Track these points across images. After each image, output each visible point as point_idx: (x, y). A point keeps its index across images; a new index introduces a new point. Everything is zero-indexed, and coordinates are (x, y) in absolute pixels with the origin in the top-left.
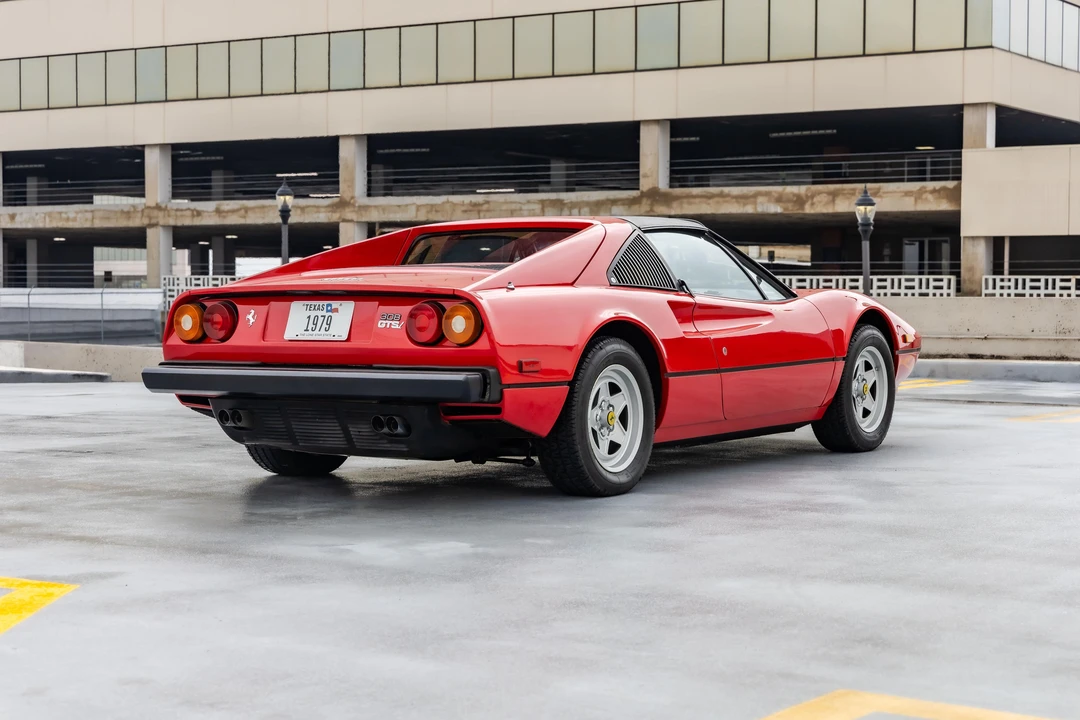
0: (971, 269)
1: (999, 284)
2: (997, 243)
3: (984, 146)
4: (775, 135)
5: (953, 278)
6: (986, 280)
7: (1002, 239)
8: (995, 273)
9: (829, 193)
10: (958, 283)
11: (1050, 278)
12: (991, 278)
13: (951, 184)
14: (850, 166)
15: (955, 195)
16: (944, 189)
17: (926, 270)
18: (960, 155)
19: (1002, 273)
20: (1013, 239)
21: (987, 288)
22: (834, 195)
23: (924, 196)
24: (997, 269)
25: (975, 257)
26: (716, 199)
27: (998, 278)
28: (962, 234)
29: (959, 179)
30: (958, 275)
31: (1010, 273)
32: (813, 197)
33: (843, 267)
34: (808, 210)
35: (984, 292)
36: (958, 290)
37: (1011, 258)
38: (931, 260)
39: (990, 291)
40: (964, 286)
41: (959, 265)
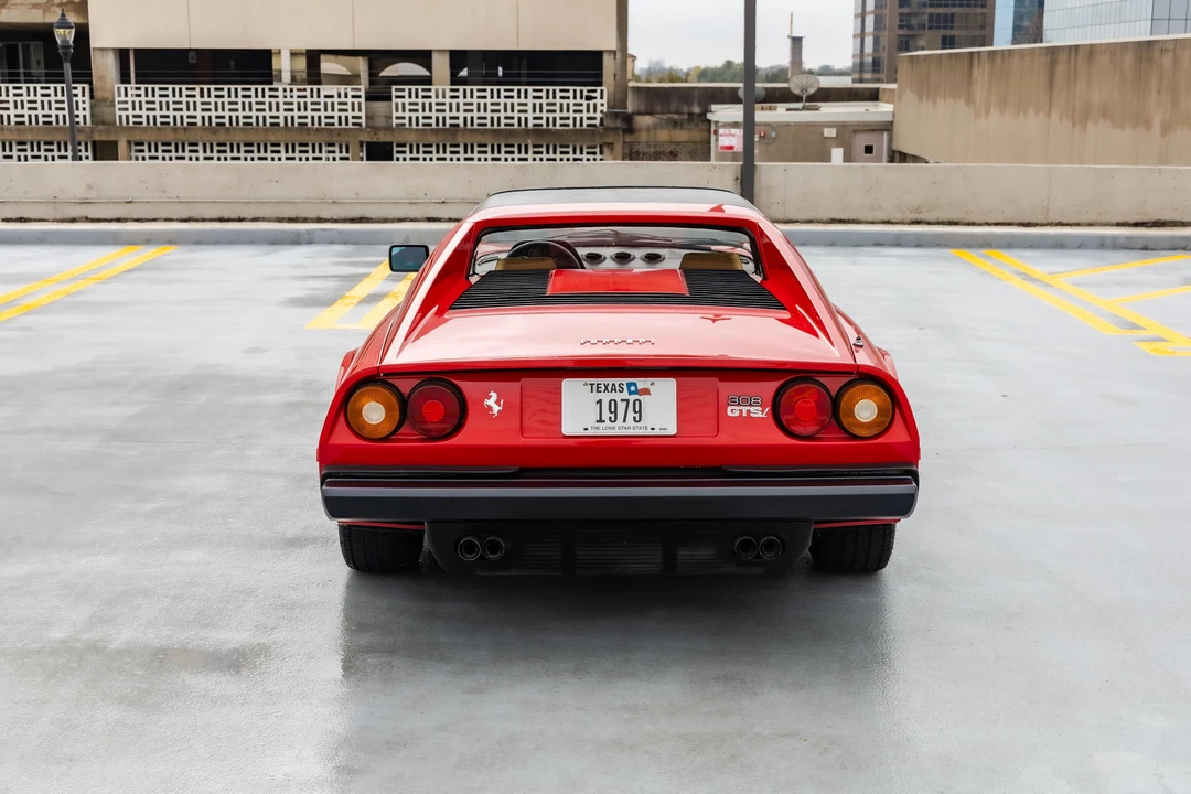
0: (102, 78)
1: (130, 92)
2: (123, 54)
5: (87, 86)
6: (119, 88)
7: (127, 50)
8: (123, 82)
10: (91, 90)
11: (177, 87)
12: (123, 86)
15: (83, 9)
16: (71, 3)
17: (22, 78)
19: (129, 82)
20: (138, 52)
21: (119, 95)
23: (52, 9)
24: (125, 78)
25: (104, 67)
27: (128, 86)
28: (92, 46)
30: (90, 83)
31: (137, 82)
35: (117, 99)
36: (92, 97)
37: (136, 68)
38: (25, 68)
39: (123, 98)
40: (97, 94)
41: (90, 75)
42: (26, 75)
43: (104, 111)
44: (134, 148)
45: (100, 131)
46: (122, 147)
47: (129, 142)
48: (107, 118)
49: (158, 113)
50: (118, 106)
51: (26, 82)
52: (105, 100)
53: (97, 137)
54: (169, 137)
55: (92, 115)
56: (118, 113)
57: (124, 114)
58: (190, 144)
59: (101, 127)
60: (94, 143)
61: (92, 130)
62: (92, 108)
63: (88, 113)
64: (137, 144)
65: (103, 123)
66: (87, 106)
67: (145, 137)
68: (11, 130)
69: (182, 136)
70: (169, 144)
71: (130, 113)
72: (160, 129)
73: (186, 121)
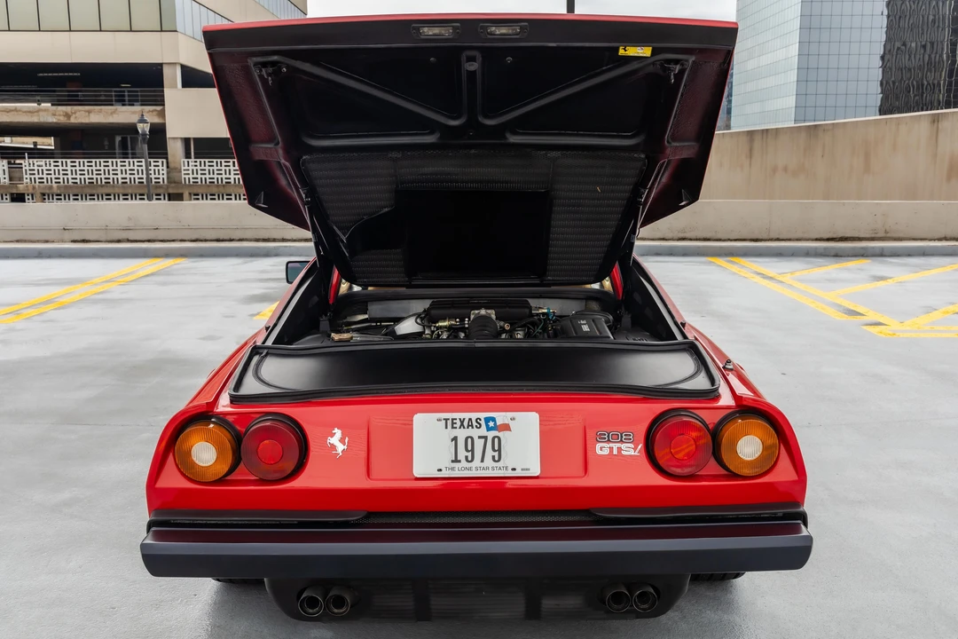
0: (174, 156)
1: (190, 164)
2: (186, 141)
3: (176, 87)
4: (41, 75)
5: (165, 161)
6: (184, 162)
7: (189, 139)
8: (186, 158)
9: (85, 111)
10: (167, 163)
11: (219, 161)
12: (186, 160)
13: (159, 108)
14: (84, 96)
15: (162, 114)
16: (155, 110)
17: (130, 156)
18: (163, 91)
19: (190, 158)
20: (194, 139)
21: (184, 166)
22: (89, 112)
24: (188, 156)
25: (175, 149)
26: (13, 113)
27: (190, 160)
28: (168, 136)
29: (164, 105)
30: (167, 158)
31: (195, 158)
32: (75, 113)
33: (84, 154)
34: (73, 120)
35: (183, 168)
36: (168, 167)
37: (195, 150)
38: (132, 149)
39: (186, 168)
40: (171, 165)
41: (167, 154)
42: (133, 154)
43: (174, 175)
44: (193, 197)
45: (173, 187)
46: (186, 195)
47: (190, 194)
48: (176, 179)
49: (207, 176)
50: (183, 172)
51: (132, 158)
52: (175, 169)
53: (171, 191)
54: (214, 190)
55: (168, 178)
56: (183, 176)
57: (187, 177)
58: (227, 195)
59: (173, 185)
60: (169, 195)
61: (168, 187)
62: (168, 173)
63: (165, 177)
64: (195, 195)
65: (175, 182)
66: (165, 172)
67: (200, 191)
68: (118, 187)
69: (222, 190)
70: (214, 195)
71: (191, 176)
72: (209, 186)
73: (224, 181)
